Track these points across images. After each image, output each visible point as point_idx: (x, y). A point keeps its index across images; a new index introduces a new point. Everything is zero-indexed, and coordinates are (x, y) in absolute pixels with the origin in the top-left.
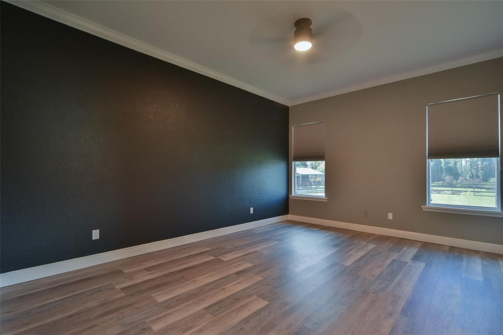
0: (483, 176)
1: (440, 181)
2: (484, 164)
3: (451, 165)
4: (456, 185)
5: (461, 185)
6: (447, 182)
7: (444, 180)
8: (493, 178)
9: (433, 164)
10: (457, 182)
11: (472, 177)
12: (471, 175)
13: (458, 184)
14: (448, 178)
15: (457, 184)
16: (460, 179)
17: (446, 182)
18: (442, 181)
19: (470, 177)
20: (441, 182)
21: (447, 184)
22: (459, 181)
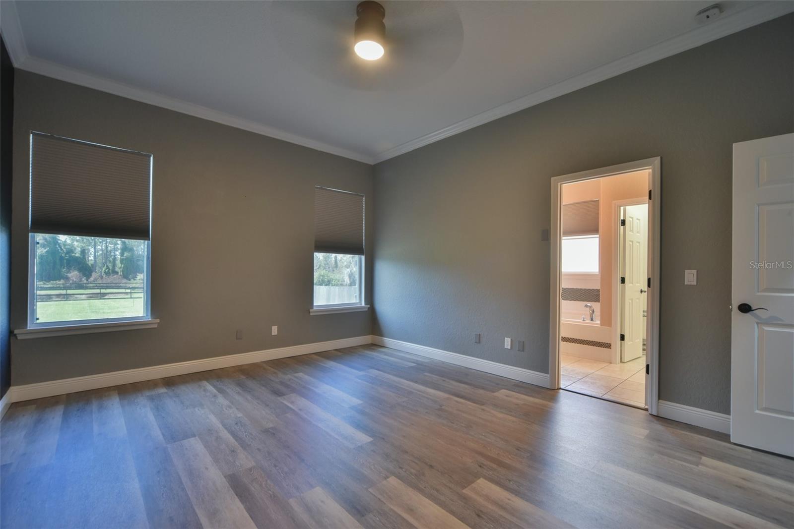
0: (123, 271)
1: (60, 280)
2: (125, 255)
3: (77, 255)
4: (88, 286)
5: (95, 285)
6: (73, 280)
7: (67, 279)
8: (140, 275)
9: (47, 251)
10: (89, 280)
11: (108, 274)
12: (107, 270)
13: (91, 283)
14: (74, 275)
15: (88, 284)
16: (94, 275)
17: (71, 282)
18: (63, 279)
19: (105, 272)
20: (62, 282)
21: (73, 284)
22: (92, 279)
